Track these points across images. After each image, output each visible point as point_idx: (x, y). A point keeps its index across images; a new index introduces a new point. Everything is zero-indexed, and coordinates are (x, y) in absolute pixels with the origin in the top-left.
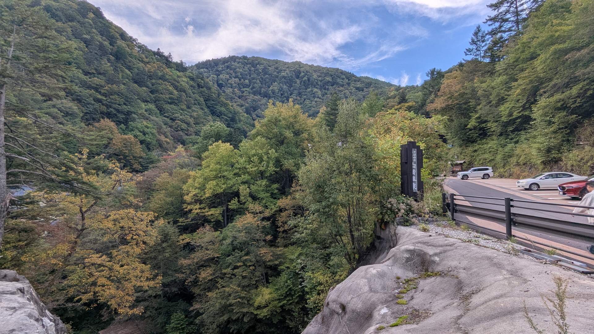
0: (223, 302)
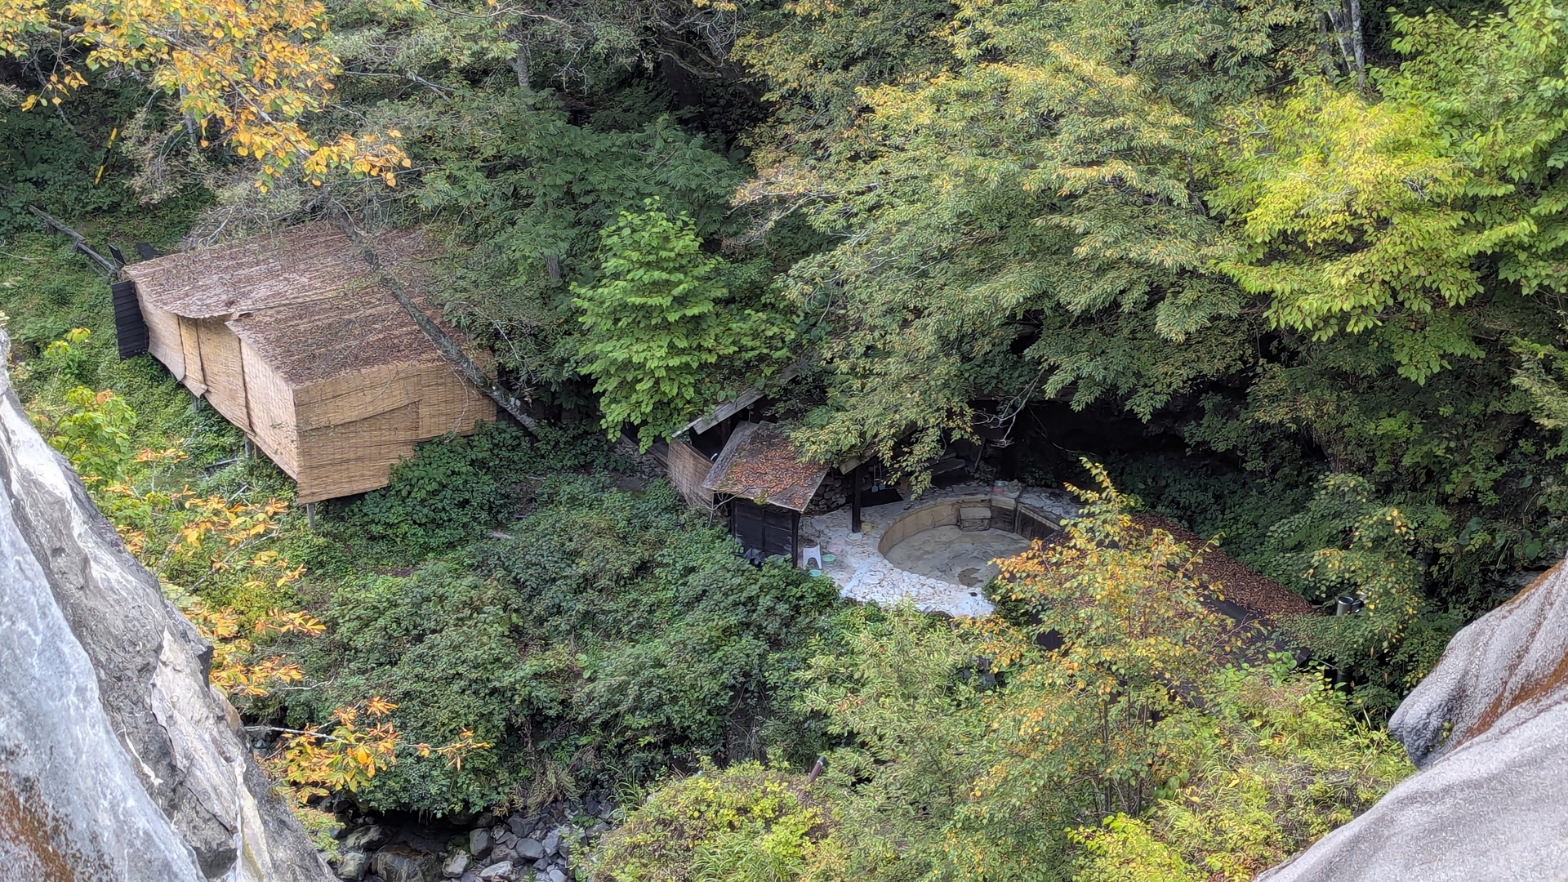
0: (993, 170)
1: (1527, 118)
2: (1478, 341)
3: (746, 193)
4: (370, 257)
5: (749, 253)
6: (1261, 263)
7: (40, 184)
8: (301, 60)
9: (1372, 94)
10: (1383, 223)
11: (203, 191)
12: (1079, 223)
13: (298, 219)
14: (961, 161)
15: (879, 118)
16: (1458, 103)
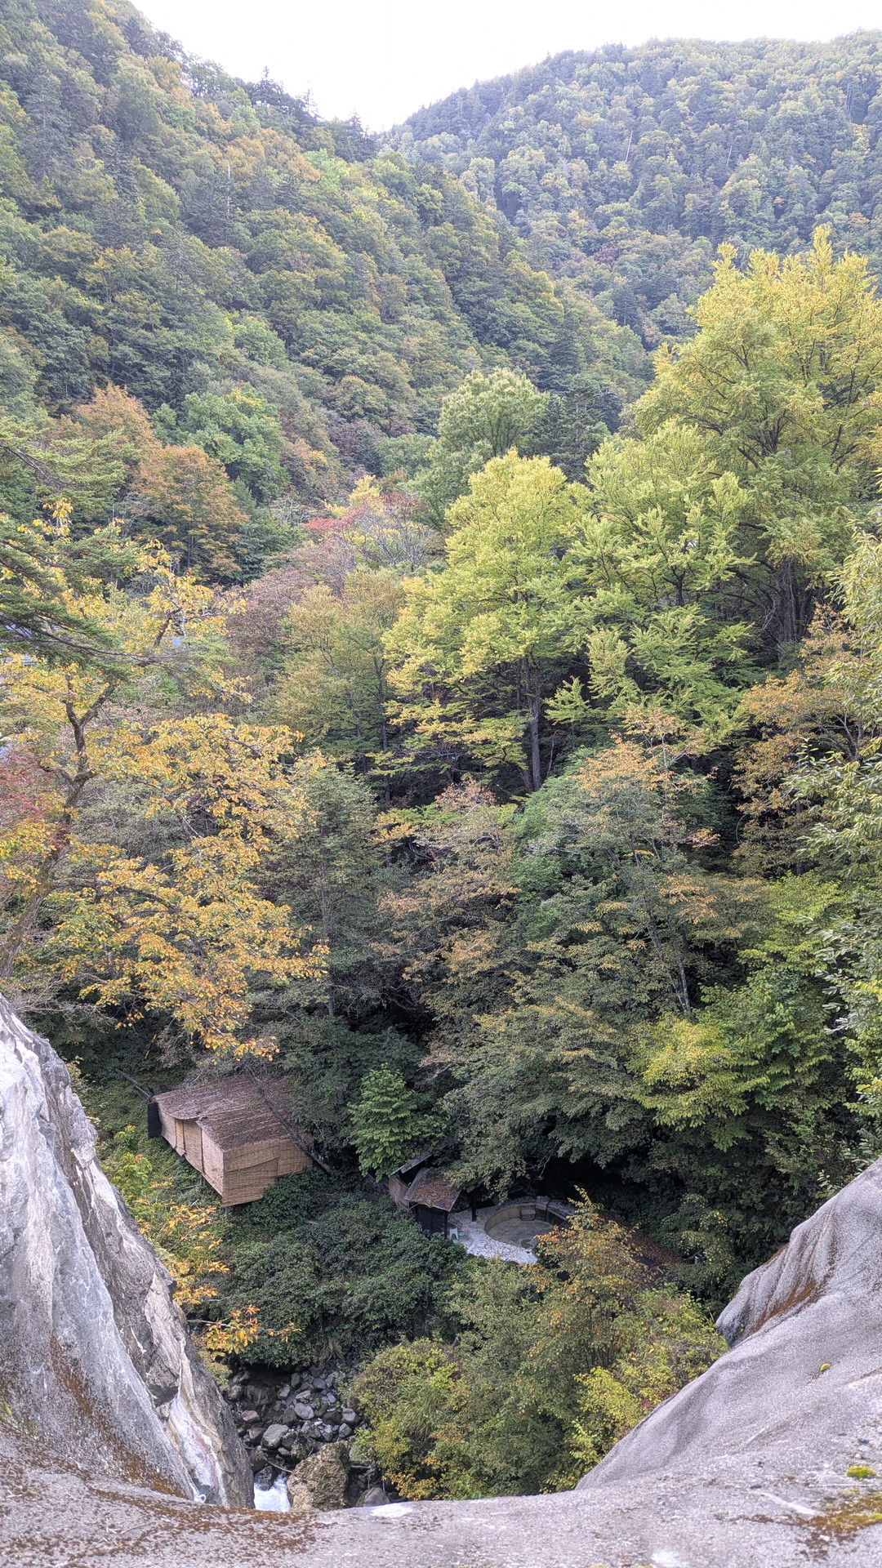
0: (532, 1052)
1: (761, 1031)
2: (749, 1132)
3: (425, 1062)
4: (261, 1091)
5: (427, 1088)
6: (651, 1095)
7: (121, 1059)
8: (236, 1007)
9: (694, 1020)
10: (703, 1077)
11: (190, 1062)
12: (570, 1076)
13: (231, 1074)
14: (518, 1048)
15: (482, 1029)
16: (731, 1025)
